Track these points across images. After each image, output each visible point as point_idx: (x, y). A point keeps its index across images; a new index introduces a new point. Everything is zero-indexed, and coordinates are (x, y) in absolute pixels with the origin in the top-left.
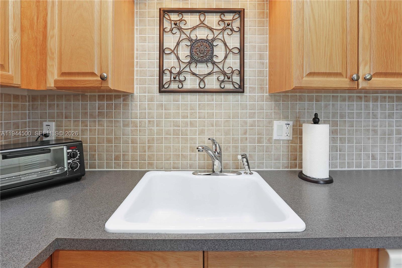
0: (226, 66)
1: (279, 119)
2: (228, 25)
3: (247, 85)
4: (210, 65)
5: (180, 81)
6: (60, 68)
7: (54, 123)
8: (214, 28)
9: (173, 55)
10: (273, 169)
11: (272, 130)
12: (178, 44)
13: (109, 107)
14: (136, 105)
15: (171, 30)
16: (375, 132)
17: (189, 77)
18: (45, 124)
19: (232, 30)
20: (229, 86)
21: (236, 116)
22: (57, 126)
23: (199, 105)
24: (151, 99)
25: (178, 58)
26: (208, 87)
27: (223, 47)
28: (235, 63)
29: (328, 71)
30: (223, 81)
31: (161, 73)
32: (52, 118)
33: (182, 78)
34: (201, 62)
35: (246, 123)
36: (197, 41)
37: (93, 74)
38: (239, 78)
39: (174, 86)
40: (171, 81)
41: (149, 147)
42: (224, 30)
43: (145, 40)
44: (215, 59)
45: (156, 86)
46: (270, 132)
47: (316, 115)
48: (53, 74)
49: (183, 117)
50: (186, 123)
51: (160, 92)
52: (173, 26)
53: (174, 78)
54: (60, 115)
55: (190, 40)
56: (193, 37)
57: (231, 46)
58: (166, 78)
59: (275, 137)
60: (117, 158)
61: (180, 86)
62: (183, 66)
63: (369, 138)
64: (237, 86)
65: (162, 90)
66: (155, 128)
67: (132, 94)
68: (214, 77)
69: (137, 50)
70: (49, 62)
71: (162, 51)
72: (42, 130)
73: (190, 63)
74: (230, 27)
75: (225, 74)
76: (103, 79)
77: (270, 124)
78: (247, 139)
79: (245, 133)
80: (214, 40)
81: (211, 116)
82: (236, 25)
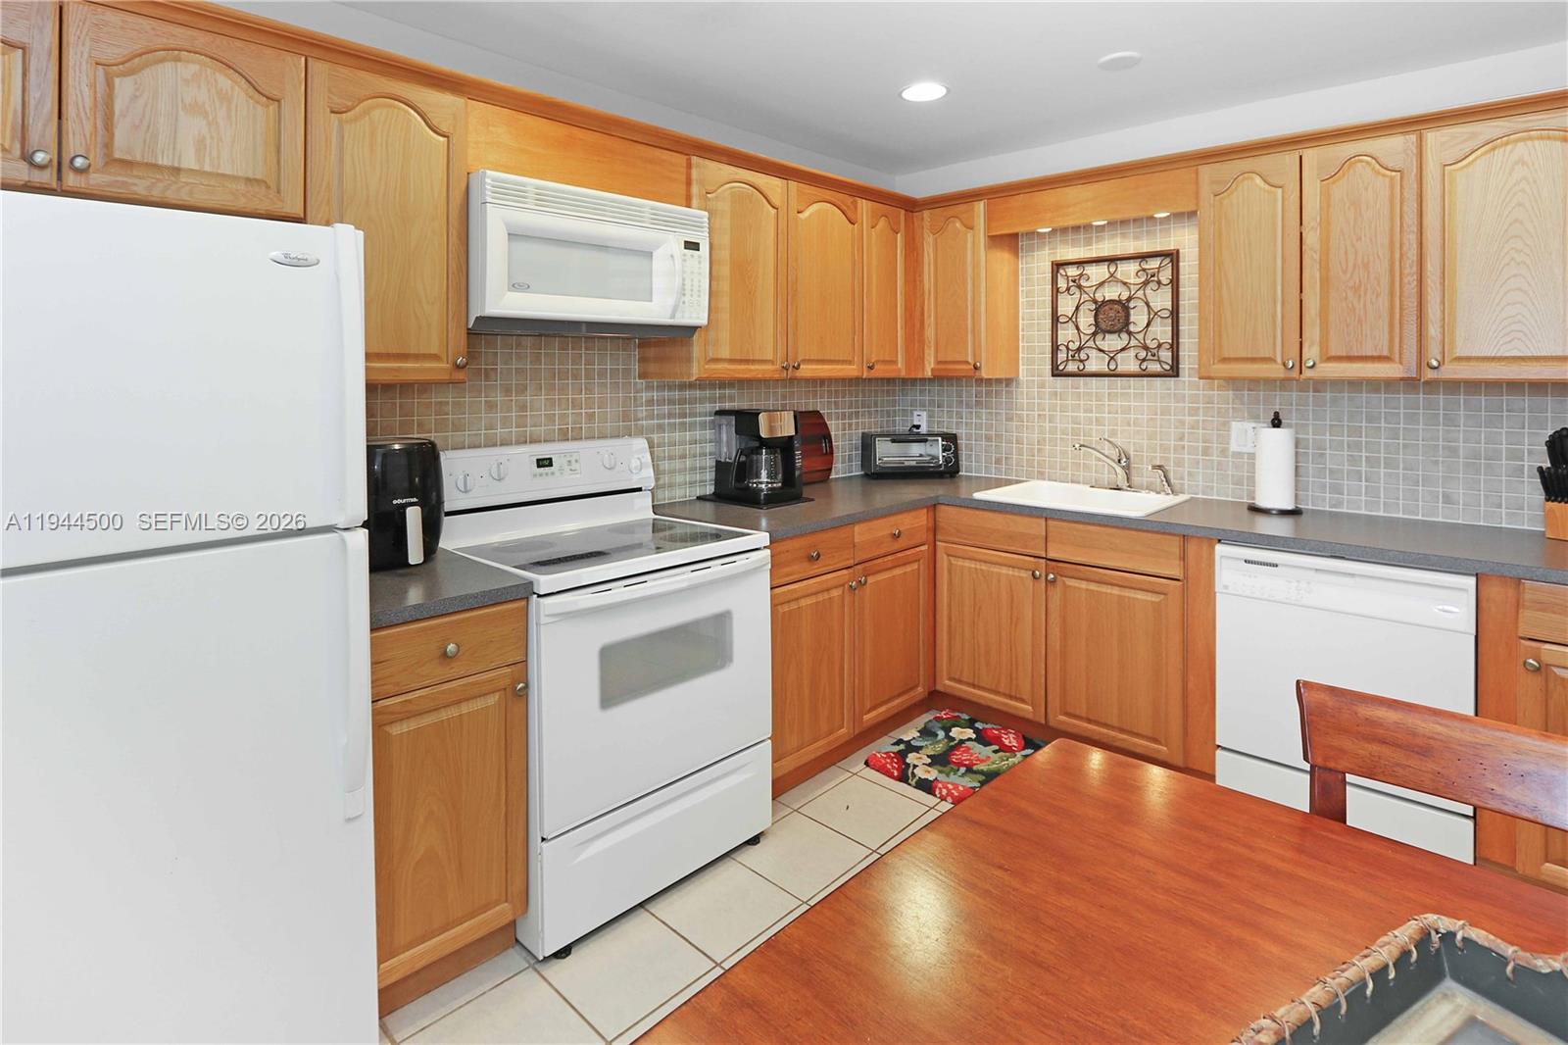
0: (1150, 336)
1: (1243, 419)
2: (1152, 276)
3: (1185, 365)
4: (1124, 336)
5: (1081, 361)
6: (936, 357)
7: (925, 413)
8: (1132, 281)
9: (1070, 324)
10: (1230, 499)
11: (1229, 436)
12: (1077, 308)
13: (988, 394)
14: (1022, 393)
15: (1068, 289)
16: (1453, 452)
17: (1093, 353)
18: (916, 413)
19: (1159, 283)
20: (1154, 367)
21: (1166, 411)
22: (930, 416)
23: (1109, 394)
24: (1042, 385)
25: (1078, 328)
26: (1121, 369)
27: (1146, 309)
28: (1165, 332)
29: (1249, 356)
30: (1144, 360)
31: (1055, 349)
32: (923, 405)
33: (1083, 356)
34: (1110, 332)
35: (1182, 423)
36: (1104, 302)
37: (967, 363)
38: (1170, 354)
39: (1072, 367)
40: (1067, 360)
41: (1039, 450)
42: (1146, 283)
43: (1033, 305)
44: (1132, 328)
45: (1048, 367)
46: (1225, 440)
47: (1277, 414)
48: (930, 363)
49: (1085, 411)
50: (1090, 418)
51: (1053, 375)
52: (1071, 284)
53: (1073, 356)
54: (932, 403)
55: (1095, 301)
56: (1099, 297)
57: (1156, 305)
58: (1062, 356)
59: (1234, 447)
60: (998, 461)
61: (1081, 367)
62: (1084, 338)
63: (1437, 462)
64: (1167, 367)
65: (1056, 372)
66: (1047, 425)
67: (1017, 380)
68: (1132, 353)
69: (1023, 320)
70: (927, 351)
71: (1055, 319)
72: (912, 421)
73: (1094, 334)
74: (1156, 279)
75: (1146, 348)
76: (976, 368)
77: (1226, 425)
78: (1184, 447)
79: (1181, 439)
80: (1129, 299)
81: (1127, 410)
82: (1166, 276)
